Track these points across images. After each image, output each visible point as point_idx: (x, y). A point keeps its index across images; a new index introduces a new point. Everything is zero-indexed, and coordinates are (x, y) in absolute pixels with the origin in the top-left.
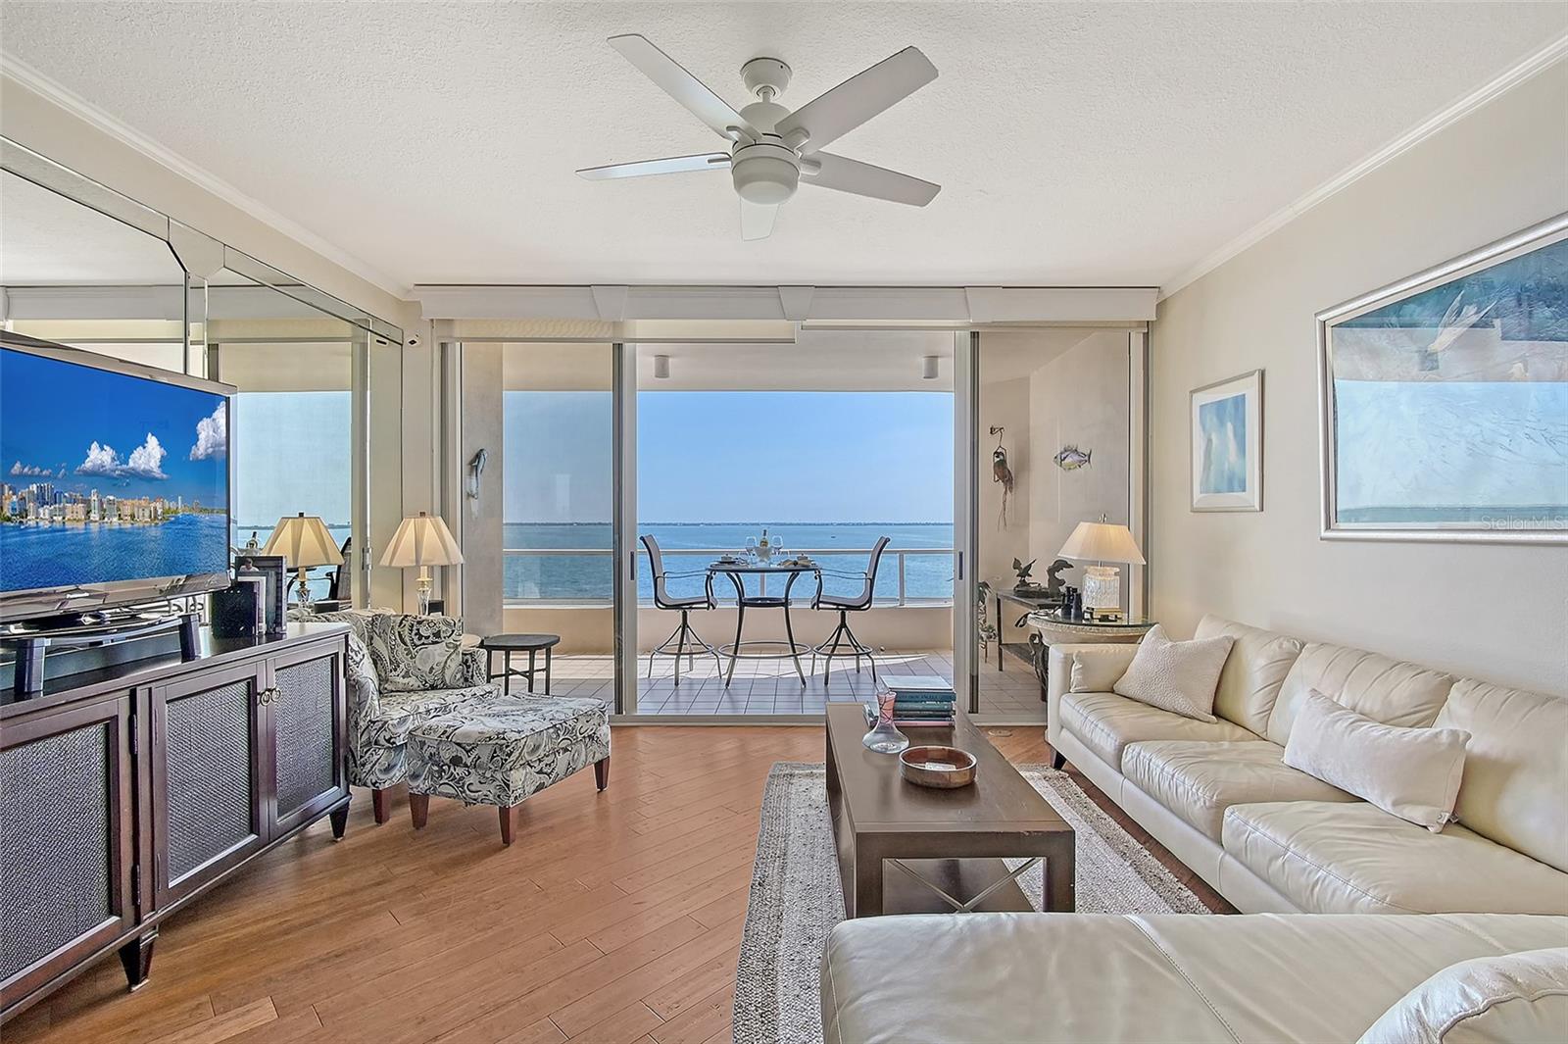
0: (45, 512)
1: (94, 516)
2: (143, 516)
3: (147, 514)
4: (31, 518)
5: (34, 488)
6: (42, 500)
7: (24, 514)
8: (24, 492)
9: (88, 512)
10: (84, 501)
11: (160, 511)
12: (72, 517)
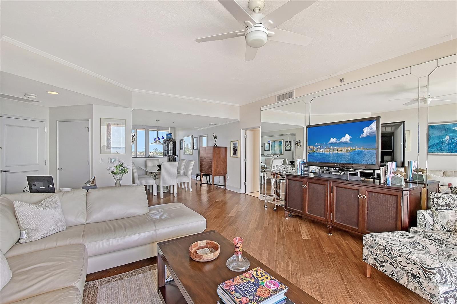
0: (321, 150)
1: (331, 151)
2: (344, 151)
3: (345, 150)
4: (319, 152)
5: (319, 147)
6: (321, 148)
7: (317, 151)
8: (317, 147)
9: (330, 150)
10: (329, 148)
11: (349, 150)
12: (327, 151)
